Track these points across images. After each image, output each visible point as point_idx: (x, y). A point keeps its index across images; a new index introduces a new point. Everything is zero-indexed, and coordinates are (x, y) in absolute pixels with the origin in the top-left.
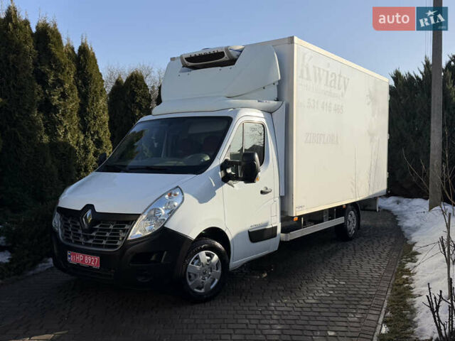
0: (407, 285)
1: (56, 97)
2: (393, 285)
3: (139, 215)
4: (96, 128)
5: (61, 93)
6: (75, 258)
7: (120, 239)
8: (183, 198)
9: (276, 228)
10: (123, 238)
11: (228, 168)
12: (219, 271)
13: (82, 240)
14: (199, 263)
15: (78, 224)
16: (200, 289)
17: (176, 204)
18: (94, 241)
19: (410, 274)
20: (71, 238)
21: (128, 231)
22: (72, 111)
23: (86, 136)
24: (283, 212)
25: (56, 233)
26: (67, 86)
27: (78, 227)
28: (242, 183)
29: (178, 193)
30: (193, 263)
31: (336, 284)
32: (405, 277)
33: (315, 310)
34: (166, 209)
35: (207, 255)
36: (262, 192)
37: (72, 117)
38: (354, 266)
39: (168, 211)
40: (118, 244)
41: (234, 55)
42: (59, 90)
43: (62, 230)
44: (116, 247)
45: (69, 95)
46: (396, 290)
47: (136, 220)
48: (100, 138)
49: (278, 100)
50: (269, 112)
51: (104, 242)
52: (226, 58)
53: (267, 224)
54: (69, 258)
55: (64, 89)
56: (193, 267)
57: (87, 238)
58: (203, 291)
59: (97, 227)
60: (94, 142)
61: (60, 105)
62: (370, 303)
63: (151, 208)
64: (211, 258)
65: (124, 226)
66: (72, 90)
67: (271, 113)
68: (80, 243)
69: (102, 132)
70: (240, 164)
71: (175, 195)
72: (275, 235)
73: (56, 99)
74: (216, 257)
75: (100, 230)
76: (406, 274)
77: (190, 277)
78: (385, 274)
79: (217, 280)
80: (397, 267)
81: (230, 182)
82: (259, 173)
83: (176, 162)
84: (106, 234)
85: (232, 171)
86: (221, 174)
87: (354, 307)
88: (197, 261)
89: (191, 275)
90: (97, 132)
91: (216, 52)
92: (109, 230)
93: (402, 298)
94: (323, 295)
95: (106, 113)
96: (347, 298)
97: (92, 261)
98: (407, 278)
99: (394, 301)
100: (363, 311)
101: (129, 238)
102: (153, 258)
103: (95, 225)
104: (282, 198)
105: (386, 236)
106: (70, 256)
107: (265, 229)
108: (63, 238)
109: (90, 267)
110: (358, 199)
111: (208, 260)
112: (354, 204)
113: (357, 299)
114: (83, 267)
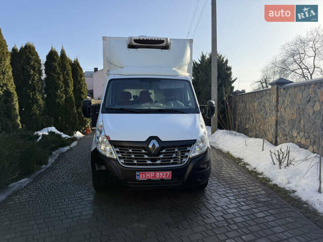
3: (195, 140)
10: (186, 156)
18: (162, 161)
20: (135, 162)
21: (189, 151)
27: (143, 153)
44: (182, 162)
47: (194, 144)
51: (172, 161)
52: (163, 44)
57: (154, 160)
59: (164, 151)
65: (186, 148)
68: (148, 164)
75: (166, 153)
91: (159, 40)
92: (174, 153)
95: (11, 71)
106: (138, 175)
109: (162, 180)
114: (153, 181)
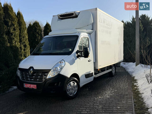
0: (137, 90)
1: (12, 30)
2: (133, 91)
3: (50, 70)
4: (24, 41)
5: (13, 28)
6: (26, 86)
7: (43, 78)
8: (65, 63)
9: (93, 73)
10: (45, 78)
11: (78, 53)
12: (77, 88)
13: (29, 79)
14: (71, 86)
15: (28, 74)
16: (71, 94)
17: (63, 65)
18: (34, 79)
19: (137, 87)
20: (25, 79)
21: (46, 76)
22: (17, 35)
23: (21, 44)
24: (94, 68)
25: (18, 77)
26: (15, 26)
27: (27, 75)
28: (83, 58)
29: (63, 62)
30: (68, 86)
31: (114, 91)
32: (135, 88)
33: (110, 100)
34: (59, 67)
35: (73, 83)
36: (89, 61)
37: (17, 37)
38: (117, 85)
39: (60, 68)
40: (43, 80)
41: (77, 14)
42: (13, 27)
43: (21, 76)
44: (42, 81)
45: (16, 29)
46: (134, 92)
47: (49, 72)
48: (25, 44)
49: (92, 30)
50: (89, 34)
51: (38, 80)
52: (74, 15)
53: (90, 72)
54: (24, 86)
55: (14, 27)
56: (69, 87)
57: (31, 78)
58: (72, 95)
59: (35, 74)
60: (24, 46)
61: (13, 32)
62: (127, 97)
63: (54, 67)
64: (74, 84)
65: (45, 74)
66: (17, 27)
67: (90, 34)
68: (29, 80)
69: (26, 42)
70: (83, 51)
71: (62, 62)
72: (92, 76)
73: (12, 31)
74: (76, 84)
75: (36, 75)
76: (136, 87)
77: (68, 91)
78: (129, 87)
79: (76, 92)
80: (131, 85)
81: (79, 57)
82: (89, 54)
83: (60, 51)
84: (38, 77)
85: (80, 54)
86: (76, 55)
87: (123, 98)
88: (70, 85)
89: (68, 90)
90: (25, 42)
91: (71, 13)
92: (39, 75)
93: (137, 95)
94: (111, 95)
95: (27, 36)
96: (119, 96)
97: (34, 87)
98: (136, 88)
99: (135, 96)
100: (126, 100)
101: (47, 78)
102: (56, 85)
103: (34, 74)
104: (94, 63)
105: (124, 75)
106: (25, 85)
107: (90, 74)
108: (21, 79)
109: (33, 89)
110: (116, 63)
111: (73, 85)
112: (114, 65)
113: (123, 96)
114: (30, 89)
